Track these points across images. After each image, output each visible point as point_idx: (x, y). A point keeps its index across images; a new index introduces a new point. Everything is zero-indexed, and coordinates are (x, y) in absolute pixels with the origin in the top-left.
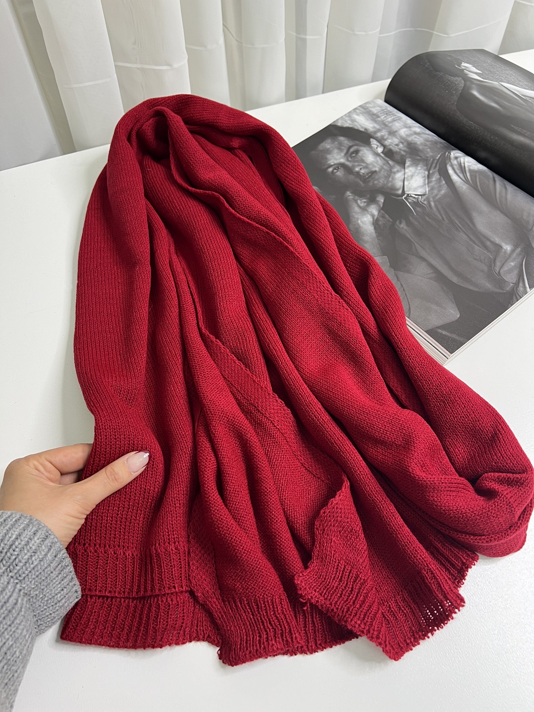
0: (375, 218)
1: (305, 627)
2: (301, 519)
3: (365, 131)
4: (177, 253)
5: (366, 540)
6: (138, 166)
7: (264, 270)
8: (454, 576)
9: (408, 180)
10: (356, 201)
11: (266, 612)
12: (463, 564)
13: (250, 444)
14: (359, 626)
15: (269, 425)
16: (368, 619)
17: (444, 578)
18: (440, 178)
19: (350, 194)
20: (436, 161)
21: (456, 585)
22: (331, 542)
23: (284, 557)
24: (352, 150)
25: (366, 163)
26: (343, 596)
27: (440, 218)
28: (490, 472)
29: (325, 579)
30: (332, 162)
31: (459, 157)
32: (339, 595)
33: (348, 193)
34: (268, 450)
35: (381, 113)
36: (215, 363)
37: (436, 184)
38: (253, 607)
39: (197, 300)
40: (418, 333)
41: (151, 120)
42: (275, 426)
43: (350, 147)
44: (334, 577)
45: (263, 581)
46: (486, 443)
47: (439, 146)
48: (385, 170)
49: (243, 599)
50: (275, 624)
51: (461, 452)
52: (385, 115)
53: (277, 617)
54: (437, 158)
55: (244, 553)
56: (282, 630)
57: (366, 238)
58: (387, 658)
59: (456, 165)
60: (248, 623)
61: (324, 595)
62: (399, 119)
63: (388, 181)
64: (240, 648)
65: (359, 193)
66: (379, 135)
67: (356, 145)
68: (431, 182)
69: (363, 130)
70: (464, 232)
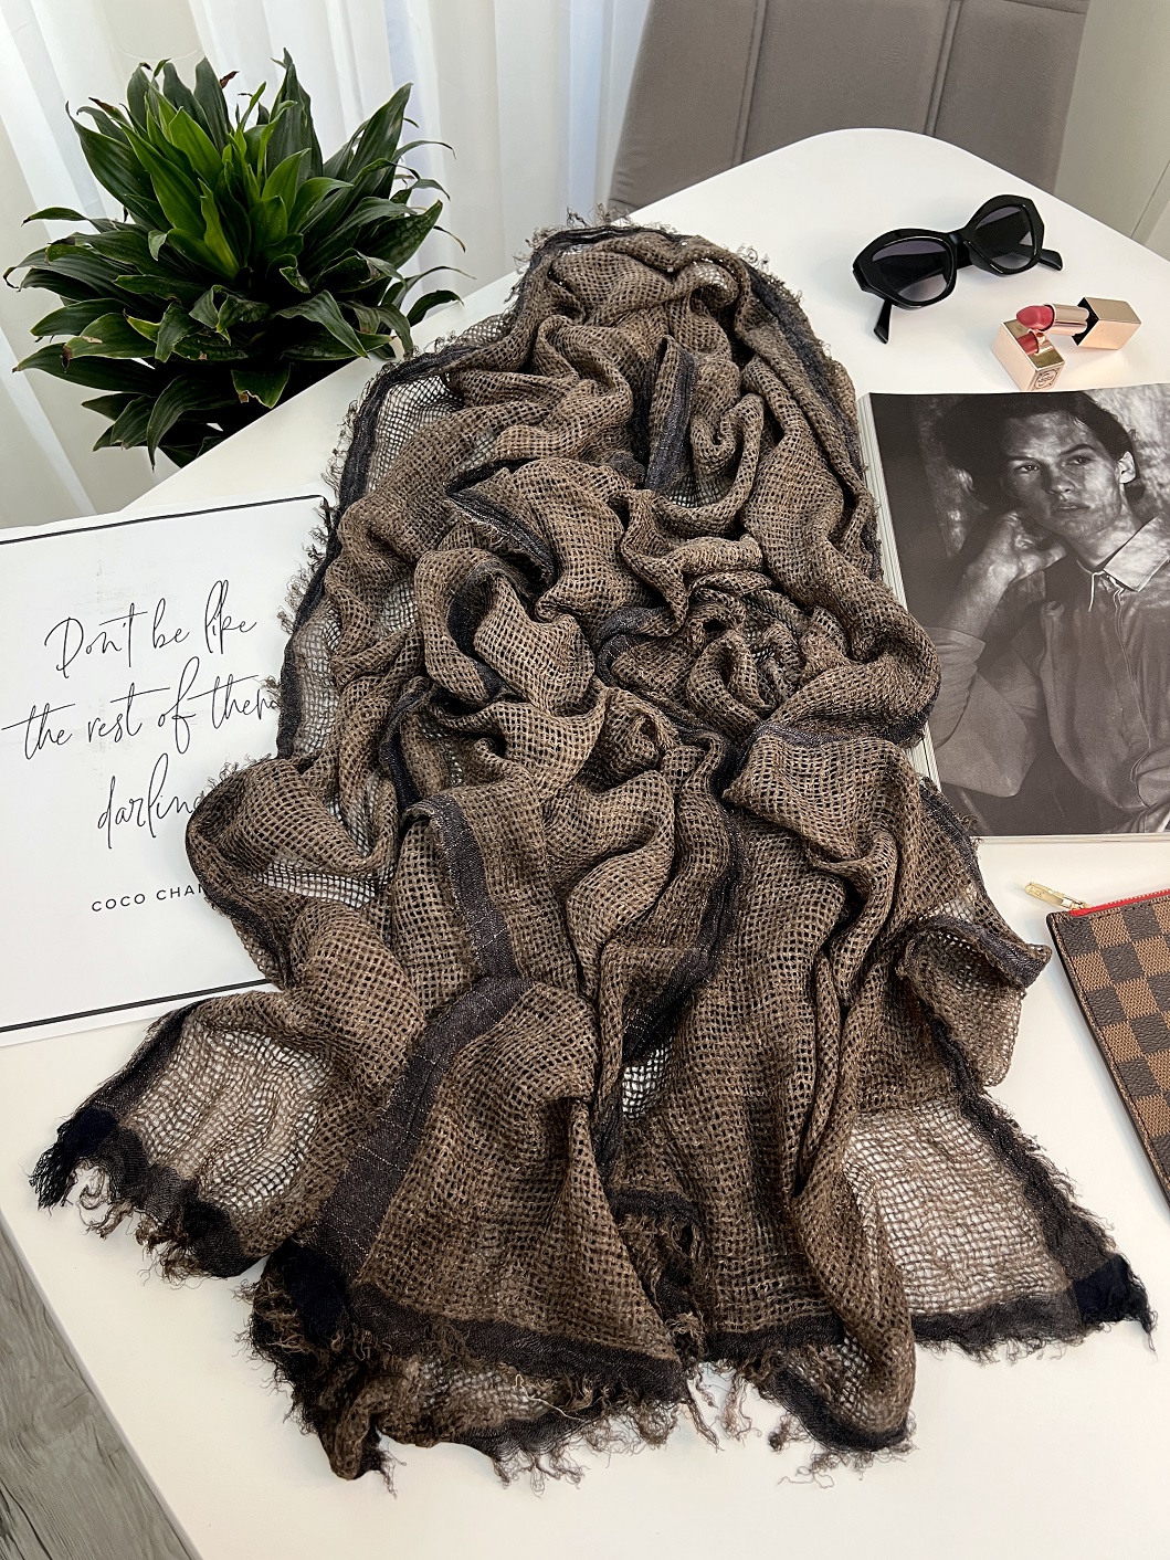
0: (1022, 577)
9: (1125, 552)
10: (1014, 536)
24: (1079, 452)
25: (1084, 485)
27: (1125, 639)
30: (1030, 453)
43: (1082, 446)
48: (1106, 515)
57: (979, 599)
63: (1093, 535)
65: (1030, 526)
66: (1147, 452)
67: (1092, 448)
68: (1163, 576)
69: (1127, 429)
70: (1142, 683)
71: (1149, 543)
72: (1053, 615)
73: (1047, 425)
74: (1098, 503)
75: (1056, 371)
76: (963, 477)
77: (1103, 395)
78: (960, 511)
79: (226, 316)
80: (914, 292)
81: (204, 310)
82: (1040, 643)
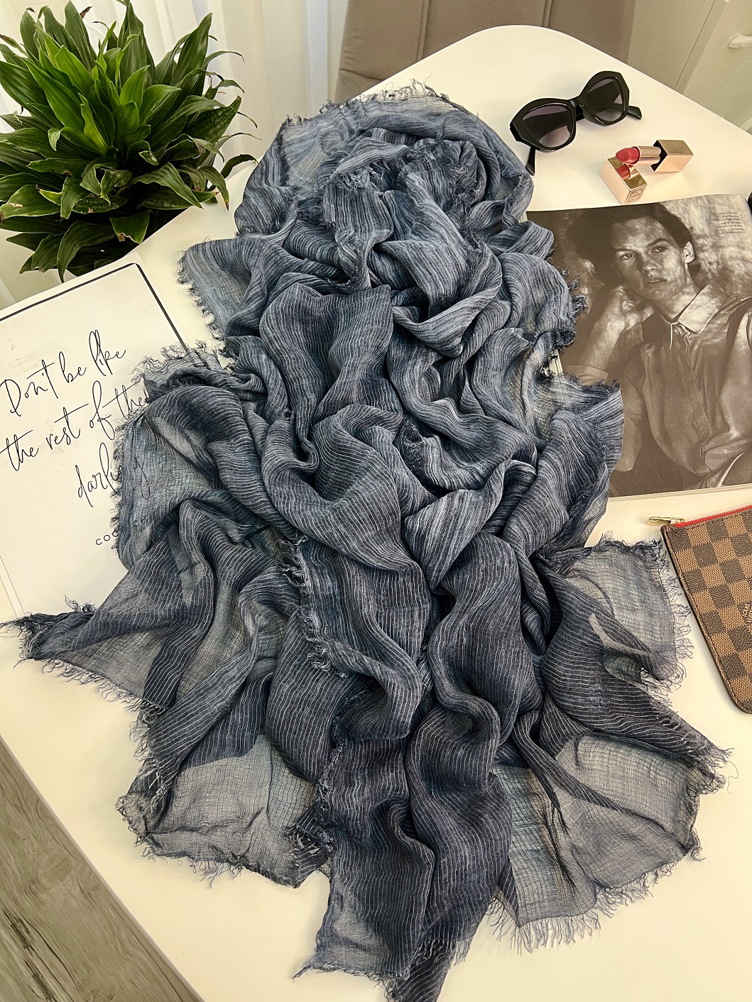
0: (628, 329)
9: (690, 309)
10: (622, 301)
18: (726, 325)
19: (622, 291)
20: (737, 303)
24: (659, 244)
25: (663, 266)
27: (692, 366)
30: (629, 246)
43: (661, 240)
48: (677, 284)
54: (742, 300)
57: (603, 345)
63: (670, 298)
65: (631, 294)
66: (700, 241)
67: (668, 241)
68: (713, 323)
69: (688, 227)
70: (704, 393)
71: (704, 302)
72: (649, 352)
73: (638, 227)
74: (672, 277)
75: (642, 190)
76: (588, 264)
77: (672, 204)
78: (588, 287)
79: (105, 186)
80: (549, 141)
81: (89, 182)
82: (641, 371)
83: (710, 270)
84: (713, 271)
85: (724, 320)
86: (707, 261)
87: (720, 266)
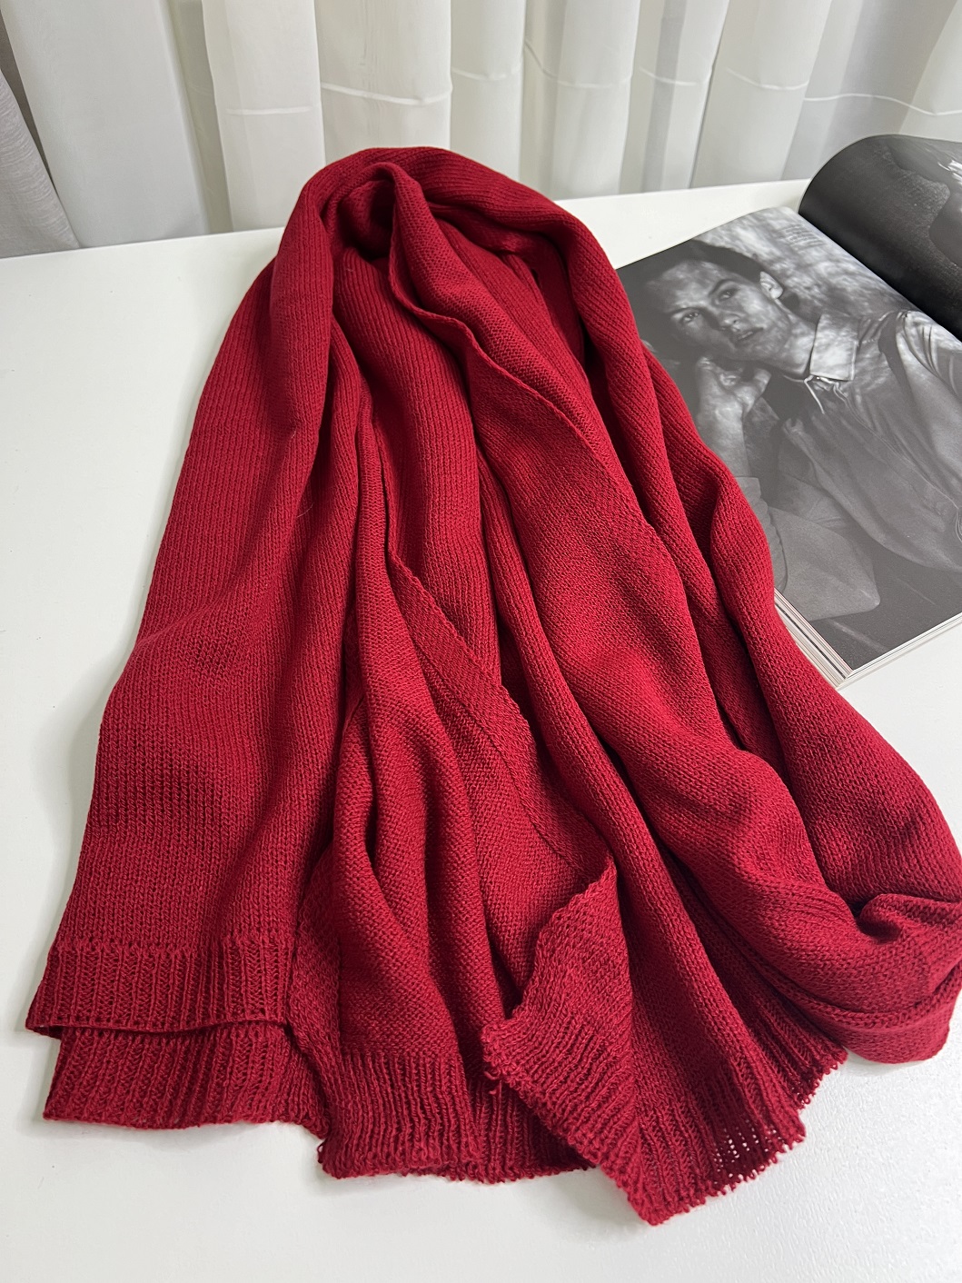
0: (748, 409)
1: (488, 1129)
2: (515, 925)
3: (754, 258)
4: (373, 422)
5: (632, 985)
6: (329, 261)
7: (523, 468)
8: (793, 1084)
9: (818, 352)
10: (717, 377)
11: (419, 1086)
12: (815, 1062)
13: (440, 770)
14: (591, 1142)
15: (483, 742)
16: (609, 1132)
17: (771, 1081)
18: (880, 356)
19: (708, 363)
20: (876, 325)
21: (796, 1103)
22: (564, 977)
23: (469, 989)
24: (723, 287)
25: (745, 312)
26: (569, 1082)
27: (870, 426)
28: (892, 892)
29: (540, 1044)
30: (683, 304)
31: (924, 323)
32: (561, 1078)
33: (705, 361)
34: (474, 789)
35: (788, 231)
36: (405, 618)
37: (871, 364)
38: (395, 1071)
39: (392, 504)
40: (795, 623)
41: (367, 184)
42: (494, 746)
43: (722, 282)
44: (559, 1043)
45: (422, 1025)
46: (893, 837)
47: (886, 300)
48: (780, 329)
49: (378, 1054)
50: (431, 1111)
51: (843, 847)
52: (795, 235)
53: (438, 1099)
54: (880, 320)
55: (394, 965)
56: (442, 1124)
57: (725, 442)
58: (634, 1214)
59: (913, 336)
60: (381, 1101)
61: (534, 1074)
62: (819, 245)
63: (782, 350)
64: (358, 1145)
65: (725, 363)
66: (778, 267)
67: (733, 280)
68: (862, 360)
69: (749, 255)
70: (910, 455)
71: (831, 337)
72: (797, 431)
73: (681, 276)
74: (767, 321)
82: (804, 461)
83: (813, 296)
84: (818, 296)
85: (873, 351)
86: (802, 288)
87: (824, 288)
